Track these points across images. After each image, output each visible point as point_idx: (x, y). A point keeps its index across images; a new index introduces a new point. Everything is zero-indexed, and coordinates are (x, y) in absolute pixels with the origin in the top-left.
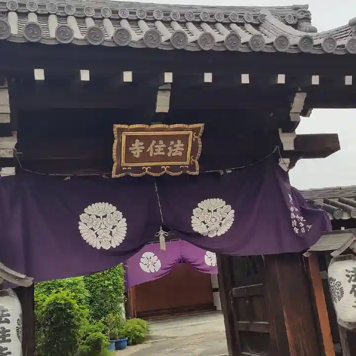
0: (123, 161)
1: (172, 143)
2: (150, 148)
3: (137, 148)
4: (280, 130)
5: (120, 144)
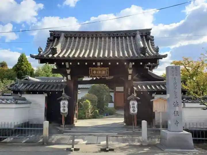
0: (92, 75)
3: (95, 72)
4: (128, 69)
5: (91, 71)
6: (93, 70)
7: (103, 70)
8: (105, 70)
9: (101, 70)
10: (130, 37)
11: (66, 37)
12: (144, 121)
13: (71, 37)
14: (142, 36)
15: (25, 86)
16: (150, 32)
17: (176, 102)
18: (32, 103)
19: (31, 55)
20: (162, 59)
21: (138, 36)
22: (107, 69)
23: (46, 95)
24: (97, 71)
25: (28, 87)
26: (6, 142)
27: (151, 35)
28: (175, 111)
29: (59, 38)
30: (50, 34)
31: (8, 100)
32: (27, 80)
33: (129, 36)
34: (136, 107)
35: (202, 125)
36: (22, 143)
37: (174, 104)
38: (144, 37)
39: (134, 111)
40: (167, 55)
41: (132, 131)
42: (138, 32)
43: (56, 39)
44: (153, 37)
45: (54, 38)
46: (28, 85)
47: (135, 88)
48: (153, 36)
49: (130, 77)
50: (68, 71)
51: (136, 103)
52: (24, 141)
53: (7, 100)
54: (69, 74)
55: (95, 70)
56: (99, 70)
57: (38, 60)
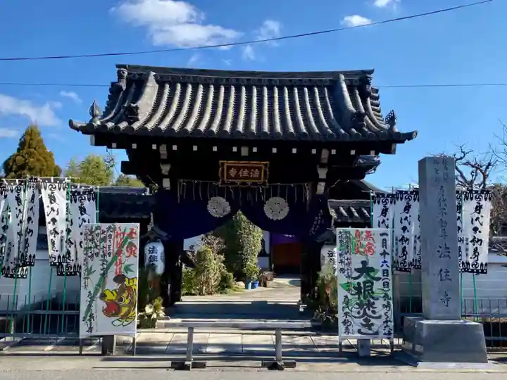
0: (225, 178)
1: (252, 170)
2: (240, 173)
3: (233, 172)
4: (318, 166)
5: (223, 170)
6: (229, 168)
7: (255, 168)
8: (260, 169)
9: (249, 168)
10: (321, 88)
11: (161, 83)
13: (173, 85)
14: (350, 88)
16: (371, 78)
17: (443, 246)
19: (70, 122)
21: (342, 87)
22: (266, 165)
24: (238, 169)
27: (373, 85)
28: (441, 270)
29: (140, 83)
33: (319, 87)
36: (43, 351)
37: (439, 251)
38: (356, 90)
43: (134, 86)
47: (334, 215)
49: (321, 188)
50: (165, 169)
54: (166, 177)
55: (234, 167)
56: (244, 168)
57: (88, 137)
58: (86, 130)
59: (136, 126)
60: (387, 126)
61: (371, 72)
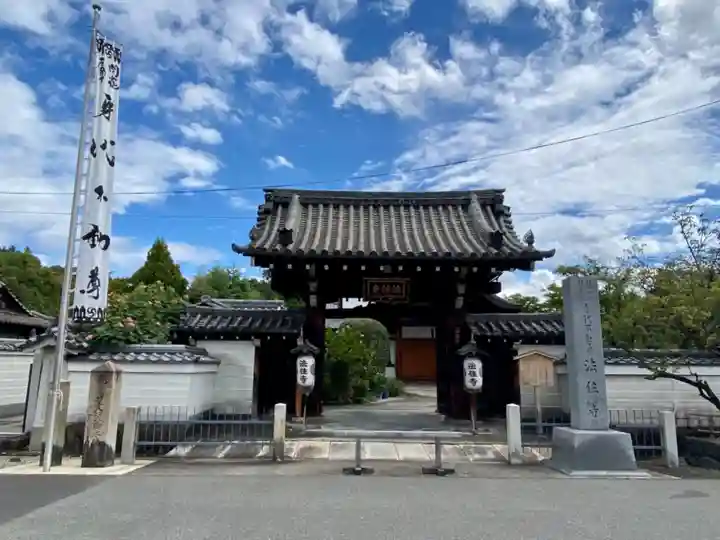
0: (369, 295)
1: (394, 286)
2: (382, 289)
3: (376, 289)
5: (367, 286)
6: (372, 285)
7: (396, 284)
8: (401, 285)
9: (391, 284)
10: (455, 207)
11: (305, 205)
12: (512, 405)
13: (316, 205)
14: (483, 206)
15: (206, 321)
16: (503, 197)
17: (590, 360)
18: (222, 363)
19: (233, 245)
20: (541, 259)
21: (476, 206)
22: (407, 281)
23: (258, 342)
24: (380, 285)
25: (214, 323)
26: (176, 457)
27: (505, 203)
28: (589, 383)
29: (286, 205)
30: (266, 196)
31: (163, 353)
32: (204, 304)
33: (453, 206)
34: (478, 373)
35: (639, 418)
36: (216, 458)
37: (585, 365)
38: (489, 208)
39: (474, 381)
40: (554, 251)
41: (471, 431)
42: (474, 198)
43: (280, 208)
44: (509, 208)
45: (276, 206)
46: (214, 318)
47: (474, 329)
48: (508, 205)
49: (460, 303)
50: (313, 286)
51: (478, 364)
52: (221, 455)
53: (147, 353)
54: (313, 293)
55: (378, 284)
56: (386, 284)
57: (249, 258)
58: (246, 252)
59: (291, 247)
60: (526, 245)
61: (503, 191)
